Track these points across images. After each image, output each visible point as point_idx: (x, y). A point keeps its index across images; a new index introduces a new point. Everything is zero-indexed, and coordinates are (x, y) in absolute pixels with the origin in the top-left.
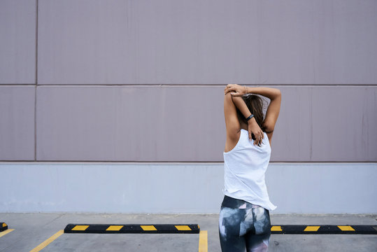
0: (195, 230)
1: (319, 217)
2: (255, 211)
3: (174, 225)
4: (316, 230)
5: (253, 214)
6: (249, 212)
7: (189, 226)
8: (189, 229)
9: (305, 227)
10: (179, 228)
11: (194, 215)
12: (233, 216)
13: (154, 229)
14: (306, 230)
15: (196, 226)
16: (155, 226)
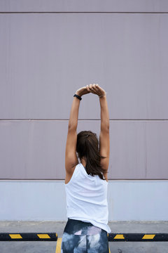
0: (53, 238)
1: (153, 224)
2: (90, 238)
3: (37, 234)
4: (152, 238)
5: (88, 241)
6: (83, 239)
7: (48, 234)
8: (49, 237)
9: (143, 235)
10: (40, 236)
11: (55, 223)
12: (68, 241)
13: (20, 237)
14: (144, 238)
15: (55, 234)
16: (21, 234)
